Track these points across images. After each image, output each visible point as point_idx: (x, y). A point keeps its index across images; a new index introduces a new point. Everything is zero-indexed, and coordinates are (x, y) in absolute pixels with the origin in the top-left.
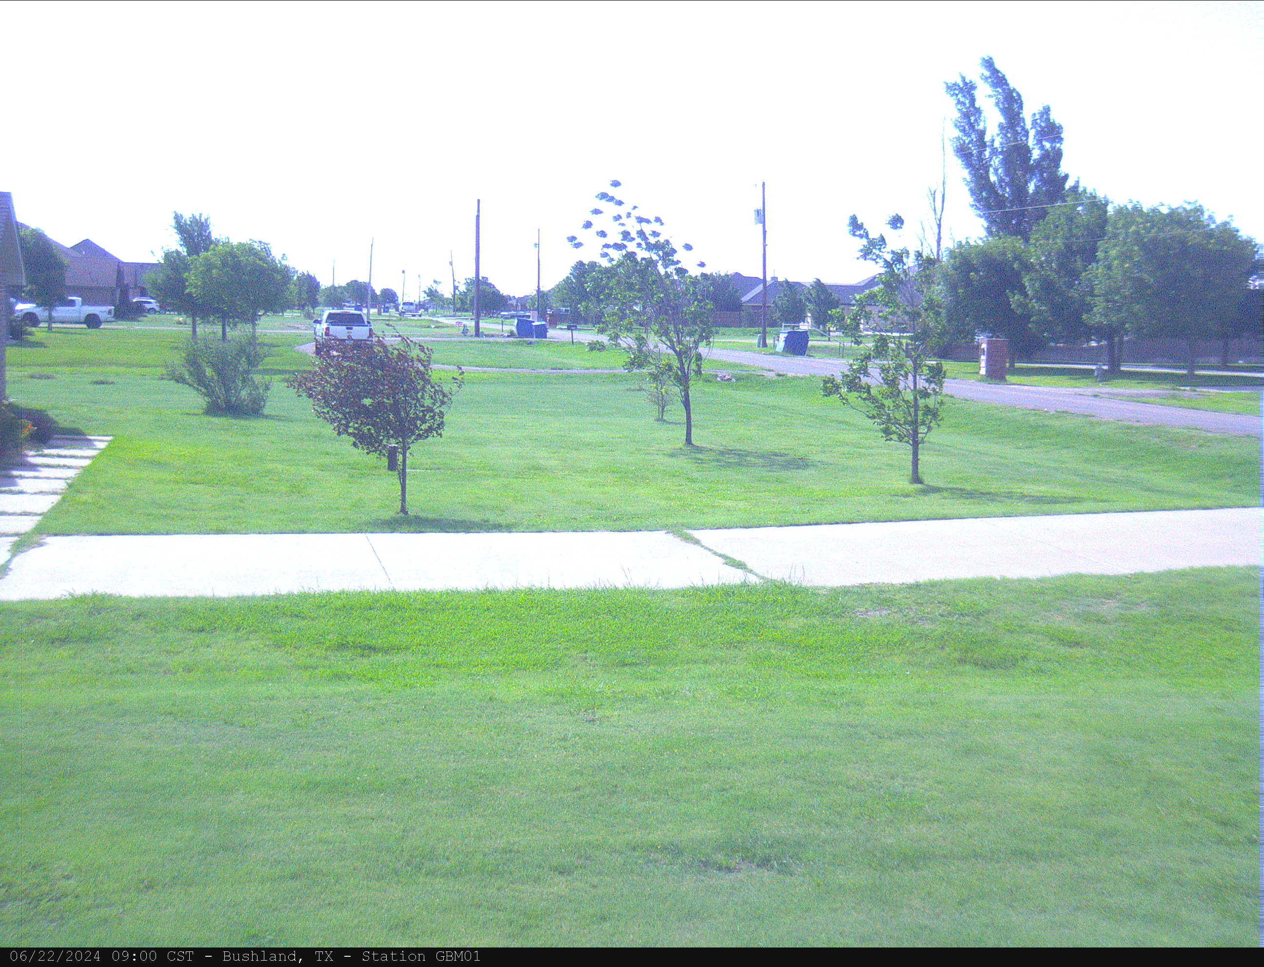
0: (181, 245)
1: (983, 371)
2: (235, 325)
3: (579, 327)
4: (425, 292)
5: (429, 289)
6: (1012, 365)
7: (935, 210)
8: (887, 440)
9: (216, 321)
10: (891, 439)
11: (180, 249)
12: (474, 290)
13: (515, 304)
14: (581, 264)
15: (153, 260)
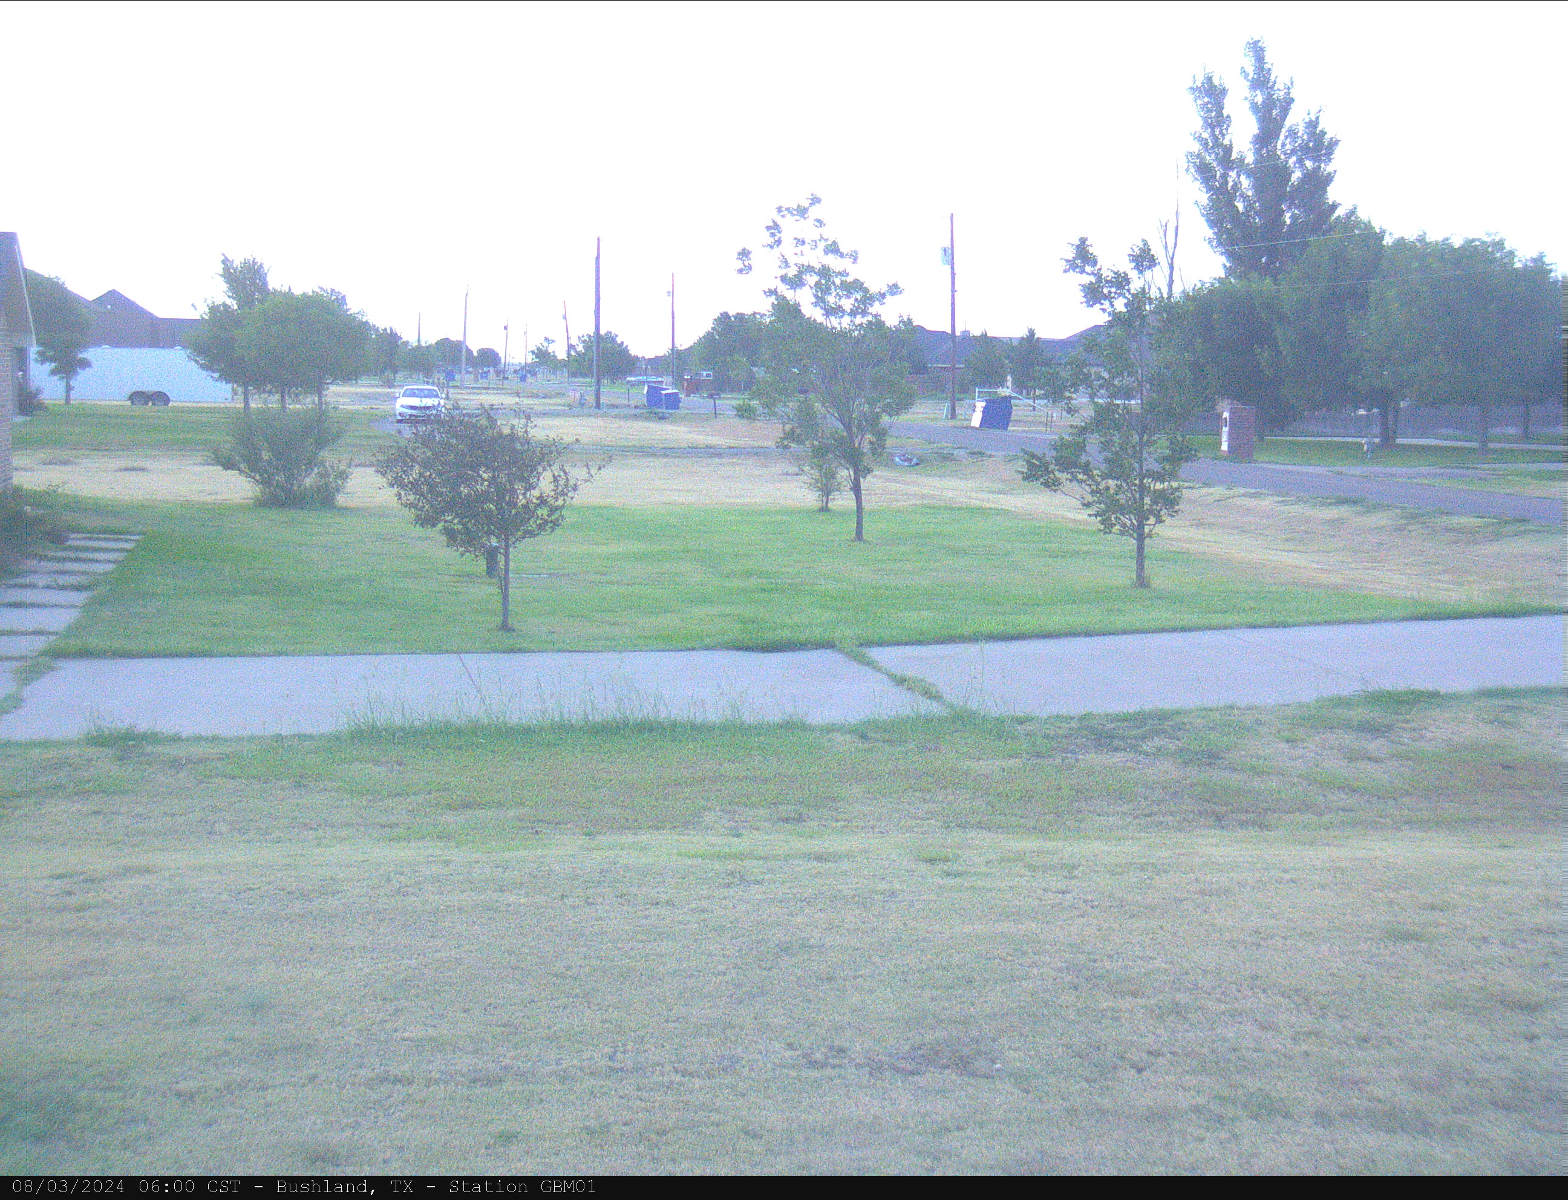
0: (229, 296)
1: (1225, 447)
2: (297, 395)
3: (722, 396)
4: (533, 352)
5: (538, 349)
6: (1262, 439)
7: (1166, 247)
8: (1106, 533)
9: (274, 390)
10: (1110, 532)
11: (229, 302)
12: (594, 348)
13: (644, 367)
14: (725, 316)
15: (196, 316)
